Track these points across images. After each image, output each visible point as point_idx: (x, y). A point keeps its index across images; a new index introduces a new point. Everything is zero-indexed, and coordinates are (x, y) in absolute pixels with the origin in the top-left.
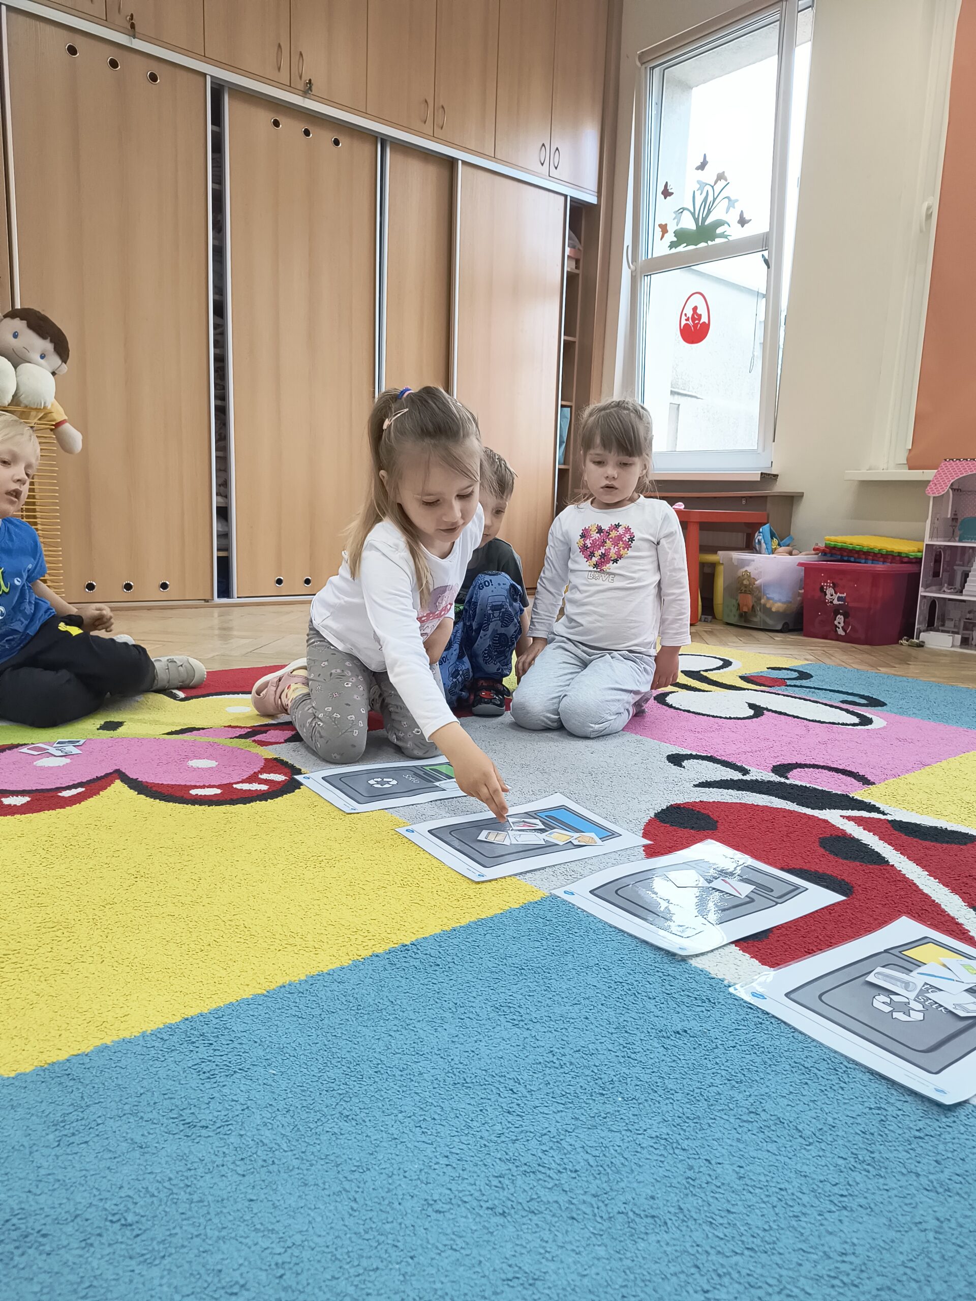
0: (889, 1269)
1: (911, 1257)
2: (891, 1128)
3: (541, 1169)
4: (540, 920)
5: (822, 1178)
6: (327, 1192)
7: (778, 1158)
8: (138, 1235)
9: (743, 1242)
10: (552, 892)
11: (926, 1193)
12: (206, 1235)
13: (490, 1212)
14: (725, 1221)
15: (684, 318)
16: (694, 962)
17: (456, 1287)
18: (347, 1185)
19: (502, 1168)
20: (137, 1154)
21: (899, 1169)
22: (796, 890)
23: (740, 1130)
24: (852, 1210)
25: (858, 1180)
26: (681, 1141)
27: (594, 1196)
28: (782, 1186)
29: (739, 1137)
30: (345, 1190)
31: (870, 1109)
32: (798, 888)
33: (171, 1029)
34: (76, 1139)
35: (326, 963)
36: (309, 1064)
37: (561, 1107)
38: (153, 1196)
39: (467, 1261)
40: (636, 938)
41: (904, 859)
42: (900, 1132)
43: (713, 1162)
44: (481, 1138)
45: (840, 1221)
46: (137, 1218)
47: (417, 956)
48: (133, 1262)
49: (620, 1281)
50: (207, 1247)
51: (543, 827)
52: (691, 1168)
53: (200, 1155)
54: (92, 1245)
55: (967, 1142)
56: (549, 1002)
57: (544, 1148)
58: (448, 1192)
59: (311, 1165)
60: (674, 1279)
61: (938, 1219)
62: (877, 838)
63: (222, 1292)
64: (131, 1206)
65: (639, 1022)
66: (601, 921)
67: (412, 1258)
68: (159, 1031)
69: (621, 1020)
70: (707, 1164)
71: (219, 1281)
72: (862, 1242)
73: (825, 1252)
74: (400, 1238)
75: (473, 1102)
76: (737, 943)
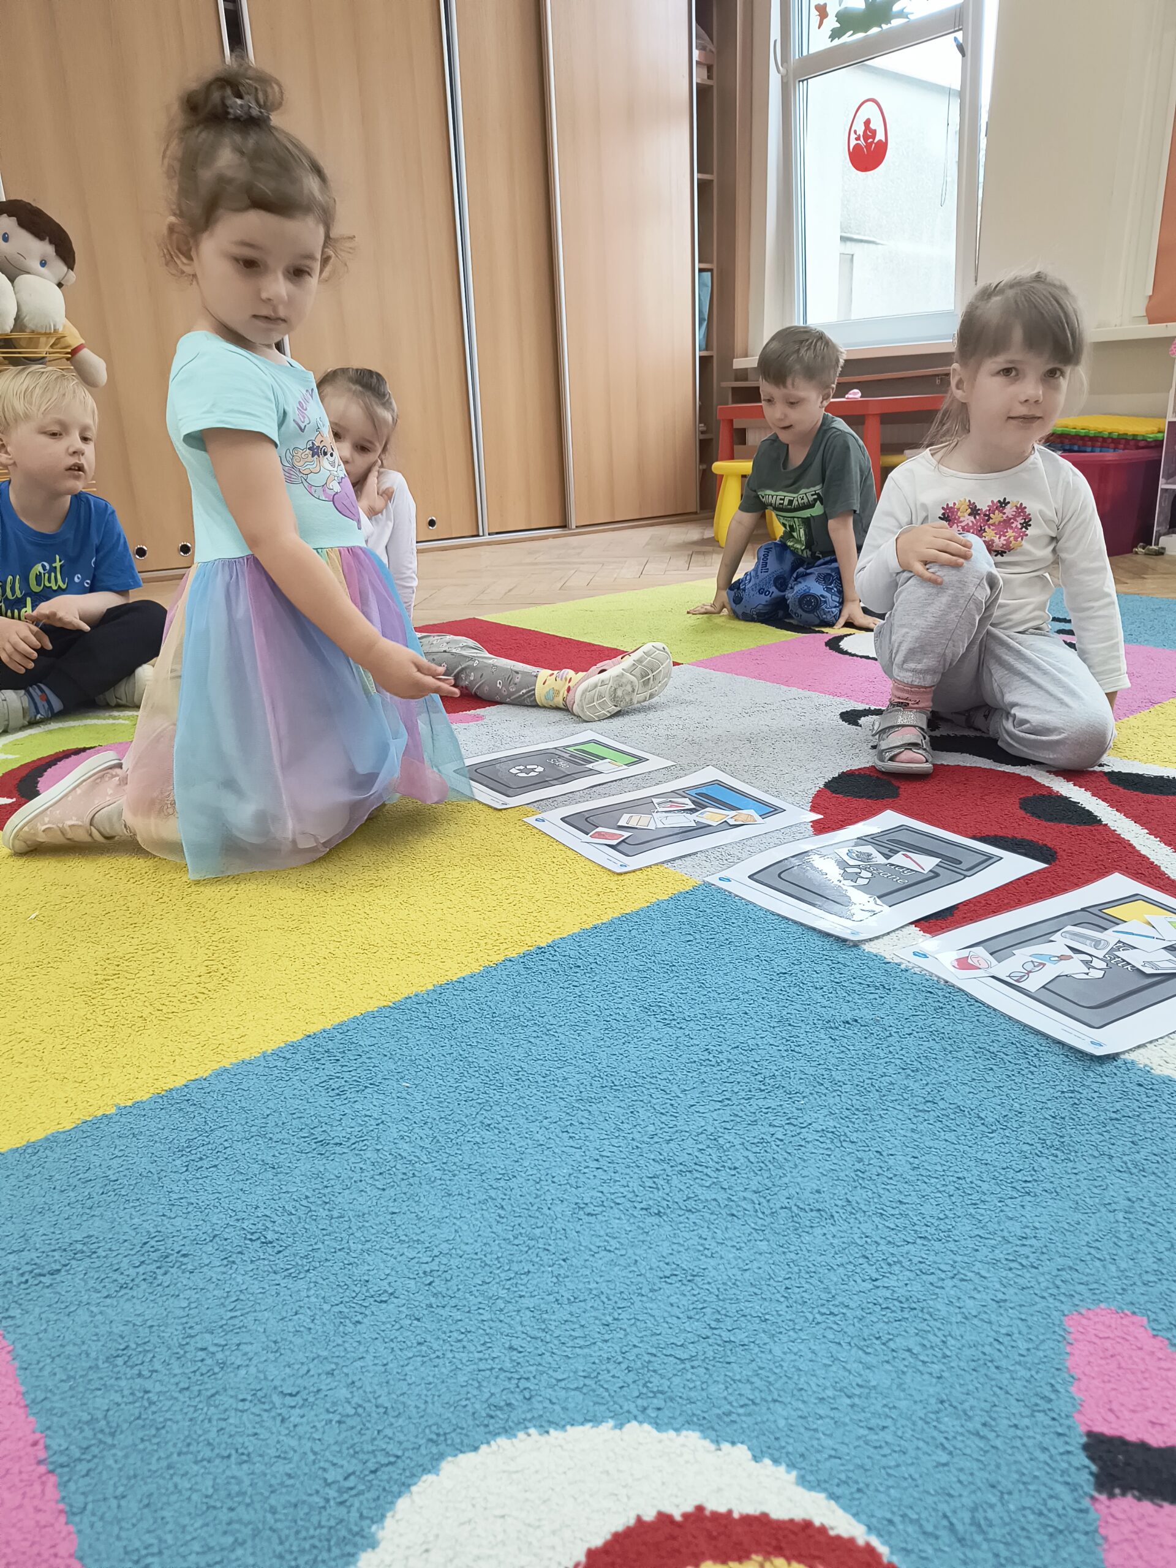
0: (1073, 1250)
1: (1097, 1237)
2: (1085, 1111)
3: (697, 1167)
4: (693, 912)
5: (1005, 1165)
6: (472, 1201)
7: (957, 1146)
8: (280, 1252)
9: (916, 1231)
10: (706, 879)
11: (1118, 1174)
12: (349, 1249)
13: (644, 1212)
14: (897, 1212)
15: (853, 136)
16: (867, 947)
17: (612, 1286)
18: (493, 1193)
19: (655, 1168)
20: (270, 1175)
21: (1090, 1152)
22: (989, 859)
23: (915, 1120)
24: (1036, 1195)
25: (1044, 1165)
26: (849, 1134)
27: (755, 1192)
28: (960, 1175)
29: (914, 1127)
30: (491, 1197)
31: (1063, 1092)
32: (991, 858)
33: (294, 1047)
34: (205, 1163)
35: (455, 970)
36: (445, 1074)
37: (718, 1105)
38: (291, 1214)
39: (622, 1261)
40: (802, 924)
41: (1120, 816)
42: (1094, 1114)
43: (884, 1154)
44: (633, 1139)
45: (1023, 1206)
46: (276, 1236)
47: (555, 958)
48: (278, 1277)
49: (783, 1274)
50: (352, 1260)
51: (693, 806)
52: (860, 1160)
53: (336, 1172)
54: (234, 1262)
55: (1169, 1121)
56: (703, 999)
57: (701, 1146)
58: (600, 1195)
59: (454, 1175)
60: (841, 1269)
61: (1129, 1200)
62: (1089, 794)
63: (372, 1300)
64: (269, 1225)
65: (804, 1014)
66: (761, 909)
67: (564, 1260)
68: (281, 1050)
69: (785, 1013)
70: (878, 1155)
71: (367, 1291)
72: (1045, 1226)
73: (1003, 1237)
74: (551, 1242)
75: (622, 1104)
76: (916, 923)
